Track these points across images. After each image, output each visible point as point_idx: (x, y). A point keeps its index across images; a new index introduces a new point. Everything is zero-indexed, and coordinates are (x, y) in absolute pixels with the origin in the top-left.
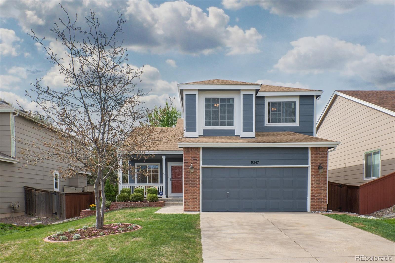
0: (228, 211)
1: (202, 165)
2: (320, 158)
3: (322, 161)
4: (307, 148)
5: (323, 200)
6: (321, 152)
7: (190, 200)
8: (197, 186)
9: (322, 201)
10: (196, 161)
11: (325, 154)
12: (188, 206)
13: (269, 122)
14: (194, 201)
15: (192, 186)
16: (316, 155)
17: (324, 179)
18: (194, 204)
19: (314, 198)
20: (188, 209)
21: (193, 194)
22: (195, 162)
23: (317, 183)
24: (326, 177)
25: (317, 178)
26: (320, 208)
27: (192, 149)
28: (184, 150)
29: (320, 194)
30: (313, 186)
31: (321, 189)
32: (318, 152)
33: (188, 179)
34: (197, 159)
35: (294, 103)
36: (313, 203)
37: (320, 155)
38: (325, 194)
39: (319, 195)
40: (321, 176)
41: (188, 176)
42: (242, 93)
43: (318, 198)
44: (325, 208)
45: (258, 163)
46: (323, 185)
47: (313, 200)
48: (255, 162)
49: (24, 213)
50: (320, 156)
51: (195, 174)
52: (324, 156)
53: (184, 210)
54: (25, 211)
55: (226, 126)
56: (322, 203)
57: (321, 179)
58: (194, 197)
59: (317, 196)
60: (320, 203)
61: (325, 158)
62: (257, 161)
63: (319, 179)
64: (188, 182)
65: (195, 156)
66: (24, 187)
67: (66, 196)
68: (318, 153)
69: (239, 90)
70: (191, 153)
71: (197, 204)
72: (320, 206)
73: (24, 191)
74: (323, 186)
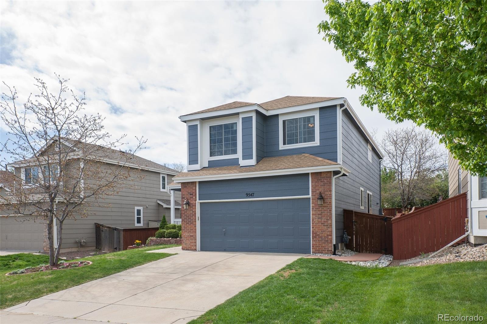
0: (225, 250)
1: (199, 200)
2: (322, 186)
3: (324, 189)
4: (308, 174)
5: (327, 239)
6: (323, 178)
7: (187, 238)
8: (193, 223)
9: (326, 241)
10: (192, 196)
11: (328, 180)
12: (186, 244)
13: (284, 144)
14: (191, 239)
15: (189, 223)
16: (316, 182)
17: (328, 212)
18: (190, 242)
19: (315, 237)
20: (186, 247)
21: (190, 231)
22: (191, 198)
23: (319, 218)
24: (330, 210)
25: (318, 212)
26: (323, 249)
27: (189, 184)
28: (181, 185)
29: (323, 231)
30: (314, 222)
31: (324, 226)
32: (319, 178)
33: (185, 215)
34: (193, 194)
35: (313, 118)
36: (315, 243)
37: (321, 182)
38: (329, 231)
39: (322, 233)
40: (323, 209)
41: (185, 212)
42: (241, 116)
43: (320, 237)
44: (329, 250)
45: (253, 196)
46: (327, 220)
47: (315, 240)
48: (250, 194)
49: (95, 247)
50: (322, 184)
51: (192, 210)
52: (327, 183)
53: (182, 249)
54: (95, 246)
55: (230, 154)
56: (325, 243)
57: (324, 212)
58: (191, 235)
59: (319, 234)
60: (323, 243)
61: (328, 185)
62: (252, 194)
63: (321, 213)
64: (185, 218)
65: (191, 191)
66: (95, 223)
67: (124, 232)
68: (320, 180)
69: (238, 114)
70: (188, 188)
71: (193, 243)
72: (323, 247)
73: (95, 228)
74: (327, 222)
